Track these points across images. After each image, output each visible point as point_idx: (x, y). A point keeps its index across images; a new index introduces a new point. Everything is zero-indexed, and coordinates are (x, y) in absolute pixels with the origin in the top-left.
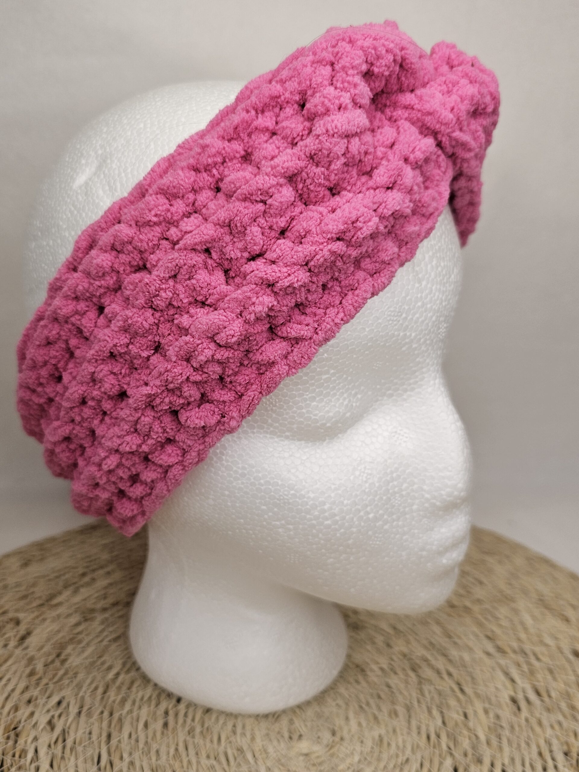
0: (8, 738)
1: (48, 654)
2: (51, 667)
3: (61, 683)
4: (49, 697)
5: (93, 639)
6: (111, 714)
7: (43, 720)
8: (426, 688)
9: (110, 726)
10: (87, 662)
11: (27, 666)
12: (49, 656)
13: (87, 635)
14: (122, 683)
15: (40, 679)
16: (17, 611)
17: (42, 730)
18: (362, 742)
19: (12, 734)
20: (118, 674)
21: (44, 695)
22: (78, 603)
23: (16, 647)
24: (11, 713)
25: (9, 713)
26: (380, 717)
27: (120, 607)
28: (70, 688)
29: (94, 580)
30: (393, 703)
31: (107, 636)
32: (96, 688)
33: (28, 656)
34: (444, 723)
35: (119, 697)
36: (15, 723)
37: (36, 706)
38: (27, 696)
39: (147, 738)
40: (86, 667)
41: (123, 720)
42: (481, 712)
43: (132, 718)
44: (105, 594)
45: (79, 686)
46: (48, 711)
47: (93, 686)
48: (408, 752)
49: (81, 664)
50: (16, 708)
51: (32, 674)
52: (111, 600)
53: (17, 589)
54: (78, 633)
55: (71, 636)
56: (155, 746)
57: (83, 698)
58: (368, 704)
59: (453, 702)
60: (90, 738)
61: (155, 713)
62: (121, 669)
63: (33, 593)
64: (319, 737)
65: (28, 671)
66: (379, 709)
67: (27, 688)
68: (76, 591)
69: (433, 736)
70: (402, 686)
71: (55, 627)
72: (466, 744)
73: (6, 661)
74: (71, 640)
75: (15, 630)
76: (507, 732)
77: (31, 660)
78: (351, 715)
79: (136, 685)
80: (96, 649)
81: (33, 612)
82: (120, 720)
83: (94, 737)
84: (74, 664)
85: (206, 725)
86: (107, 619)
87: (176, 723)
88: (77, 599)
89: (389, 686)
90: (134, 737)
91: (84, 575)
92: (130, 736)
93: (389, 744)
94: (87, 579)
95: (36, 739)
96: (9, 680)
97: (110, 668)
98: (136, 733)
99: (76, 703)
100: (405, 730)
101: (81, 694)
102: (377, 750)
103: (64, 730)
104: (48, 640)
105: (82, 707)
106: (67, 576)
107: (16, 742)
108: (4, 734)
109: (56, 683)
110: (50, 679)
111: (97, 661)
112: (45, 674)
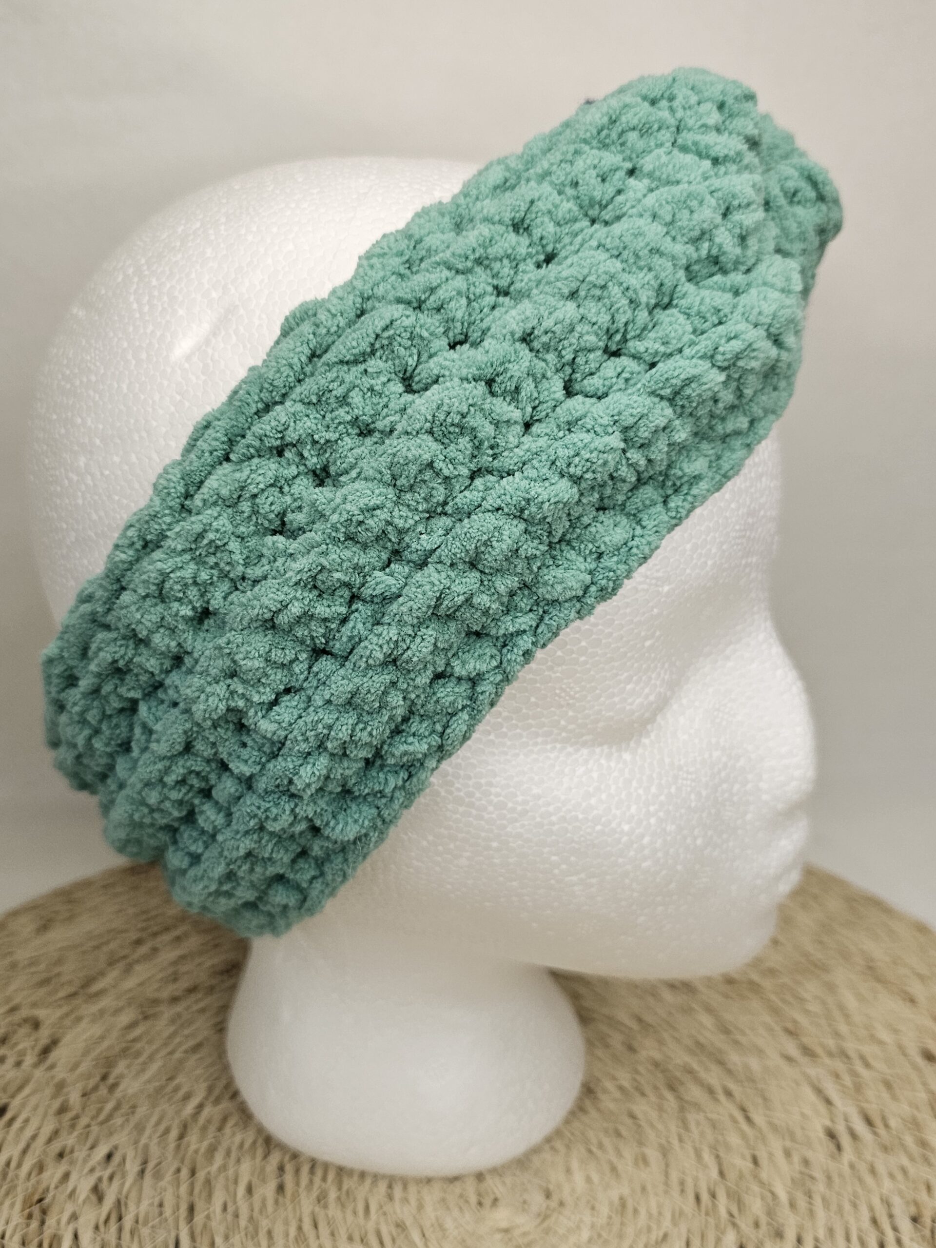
0: (30, 1216)
1: (89, 1076)
2: (94, 1097)
3: (112, 1122)
4: (92, 1148)
5: (157, 1051)
6: (193, 1172)
7: (85, 1187)
8: (692, 1117)
9: (191, 1192)
10: (151, 1087)
11: (54, 1097)
12: (89, 1079)
13: (150, 1042)
14: (209, 1121)
15: (77, 1117)
16: (34, 1005)
17: (84, 1202)
18: (593, 1208)
19: (36, 1210)
20: (200, 1107)
21: (84, 1144)
22: (130, 990)
23: (36, 1065)
24: (33, 1174)
25: (30, 1174)
26: (620, 1167)
28: (126, 1131)
29: (155, 950)
30: (640, 1143)
31: (180, 1044)
32: (167, 1131)
33: (56, 1080)
34: (721, 1174)
35: (205, 1144)
36: (40, 1190)
37: (72, 1163)
38: (56, 1147)
39: (252, 1210)
40: (149, 1096)
41: (213, 1183)
42: (779, 1155)
43: (227, 1179)
44: (174, 973)
45: (140, 1128)
46: (92, 1170)
47: (162, 1128)
48: (667, 1223)
49: (142, 1091)
50: (40, 1167)
51: (63, 1110)
52: (184, 984)
53: (33, 969)
54: (134, 1040)
55: (124, 1045)
56: (264, 1224)
57: (146, 1147)
58: (601, 1146)
59: (734, 1140)
60: (161, 1214)
61: (263, 1170)
62: (206, 1098)
63: (59, 975)
64: (525, 1202)
65: (56, 1104)
66: (619, 1153)
67: (56, 1133)
68: (128, 970)
69: (705, 1197)
70: (654, 1115)
71: (97, 1030)
72: (756, 1207)
73: (20, 1088)
74: (124, 1052)
75: (32, 1038)
76: (820, 1187)
77: (60, 1086)
78: (575, 1165)
79: (231, 1123)
80: (164, 1066)
81: (60, 1006)
82: (208, 1182)
83: (168, 1211)
84: (130, 1091)
85: (345, 1187)
86: (179, 1015)
87: (298, 1184)
88: (130, 983)
89: (632, 1116)
90: (230, 1209)
92: (225, 1208)
93: (636, 1211)
94: (144, 949)
95: (74, 1217)
96: (27, 1121)
97: (187, 1097)
98: (235, 1202)
99: (136, 1155)
100: (661, 1188)
101: (143, 1141)
102: (617, 1220)
103: (118, 1202)
104: (86, 1052)
105: (145, 1162)
106: (112, 946)
107: (43, 1223)
108: (23, 1211)
109: (102, 1123)
110: (93, 1118)
111: (167, 1085)
112: (83, 1109)
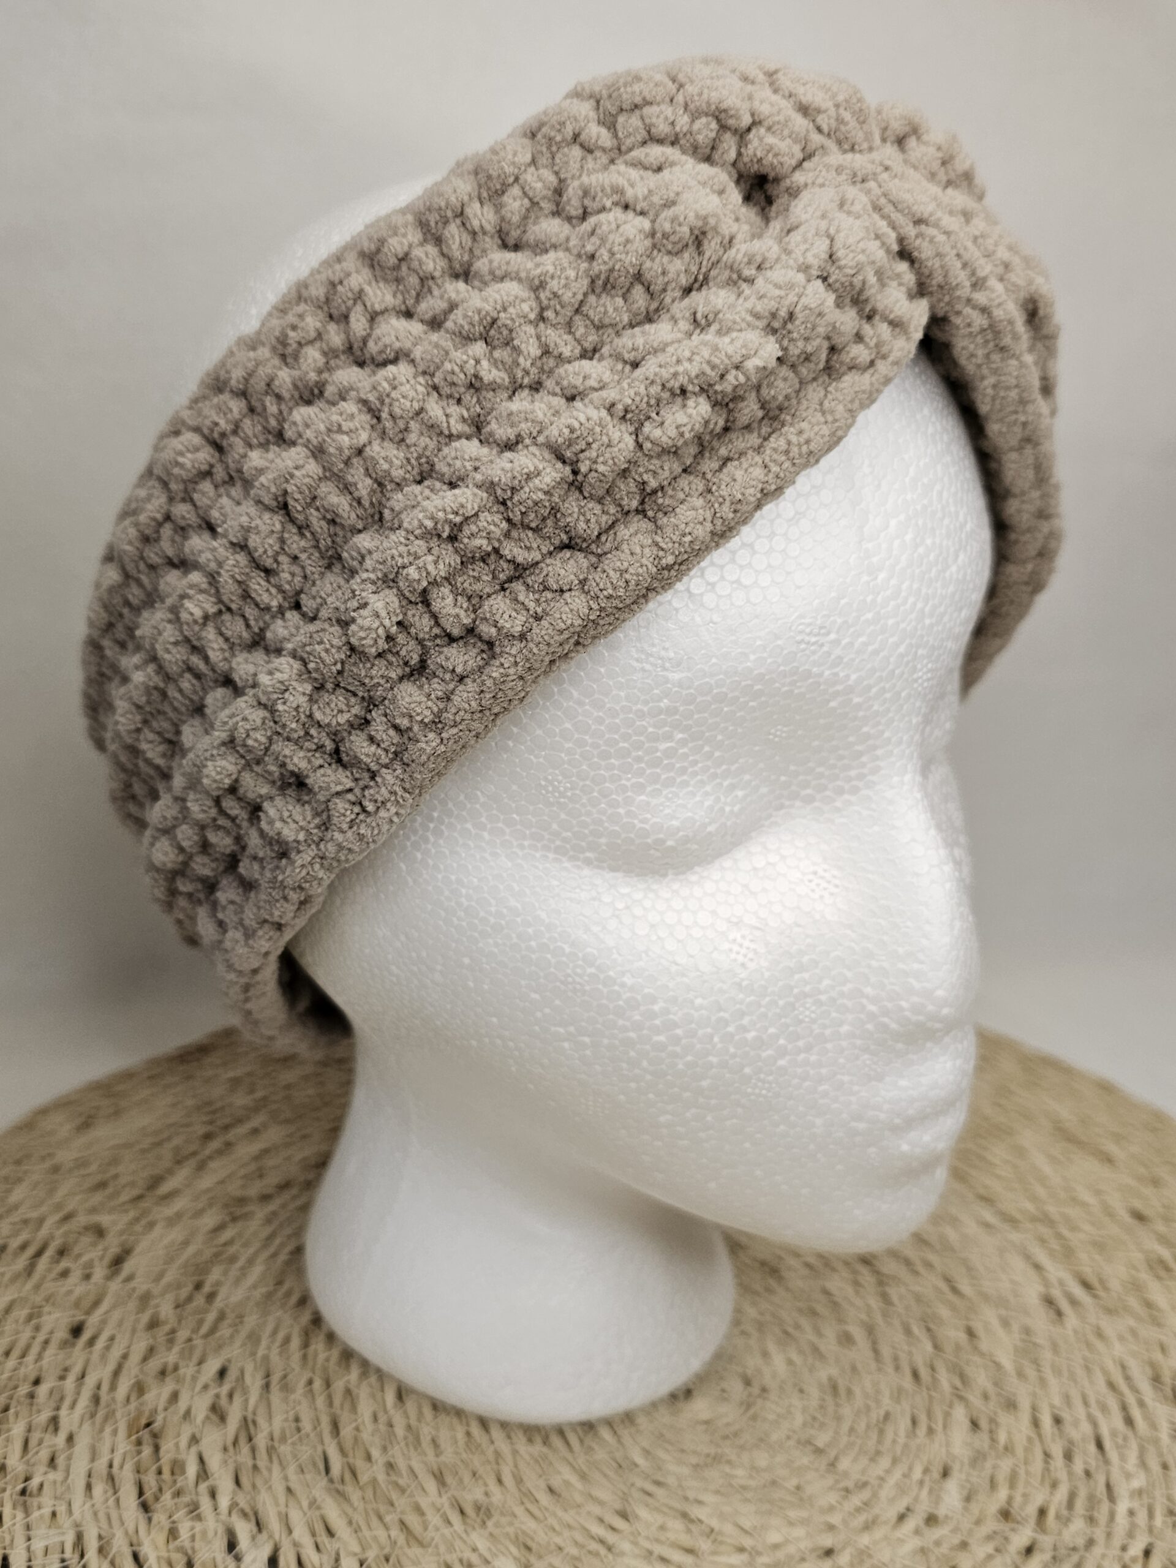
0: (139, 1443)
2: (190, 1308)
3: (218, 1334)
4: (200, 1363)
5: (256, 1254)
6: (328, 1384)
7: (201, 1408)
8: (893, 1292)
9: (331, 1404)
10: (258, 1294)
11: (141, 1310)
12: (178, 1289)
13: (246, 1245)
16: (93, 1210)
17: (203, 1423)
18: (801, 1391)
19: (145, 1435)
21: (190, 1358)
22: (208, 1190)
23: (109, 1278)
24: (132, 1399)
25: (128, 1400)
26: (822, 1348)
27: (294, 1191)
28: (238, 1343)
29: (229, 1145)
30: (841, 1321)
32: (287, 1340)
33: (138, 1293)
34: (936, 1347)
36: (147, 1414)
37: (179, 1382)
38: (155, 1364)
39: (408, 1417)
40: (257, 1304)
41: (355, 1392)
42: (995, 1323)
44: (260, 1169)
45: (254, 1338)
46: (205, 1389)
47: (281, 1335)
48: (887, 1402)
49: (248, 1298)
50: (140, 1389)
51: (154, 1324)
52: (273, 1179)
53: (82, 1172)
54: (225, 1244)
55: (214, 1250)
56: (426, 1433)
57: (266, 1358)
58: (797, 1327)
59: (944, 1312)
60: (299, 1430)
63: (116, 1177)
64: (723, 1391)
65: (145, 1318)
66: (819, 1333)
67: (151, 1351)
68: (201, 1167)
69: (924, 1373)
70: (850, 1290)
71: (176, 1234)
72: (981, 1379)
73: (96, 1303)
74: (216, 1258)
75: (100, 1247)
76: (1047, 1355)
78: (772, 1347)
80: (267, 1269)
81: (126, 1211)
82: (348, 1392)
83: (307, 1425)
84: (233, 1301)
86: (274, 1214)
88: (207, 1181)
89: (826, 1292)
90: (382, 1419)
91: (208, 1137)
92: (375, 1418)
93: (849, 1392)
94: (215, 1144)
95: (194, 1440)
96: (112, 1339)
98: (386, 1411)
99: (255, 1368)
100: (873, 1365)
101: (261, 1353)
102: (829, 1399)
103: (245, 1419)
104: (169, 1260)
105: (268, 1375)
106: (176, 1141)
107: (157, 1448)
108: (129, 1436)
109: (206, 1336)
110: (196, 1330)
111: (275, 1291)
112: (180, 1321)
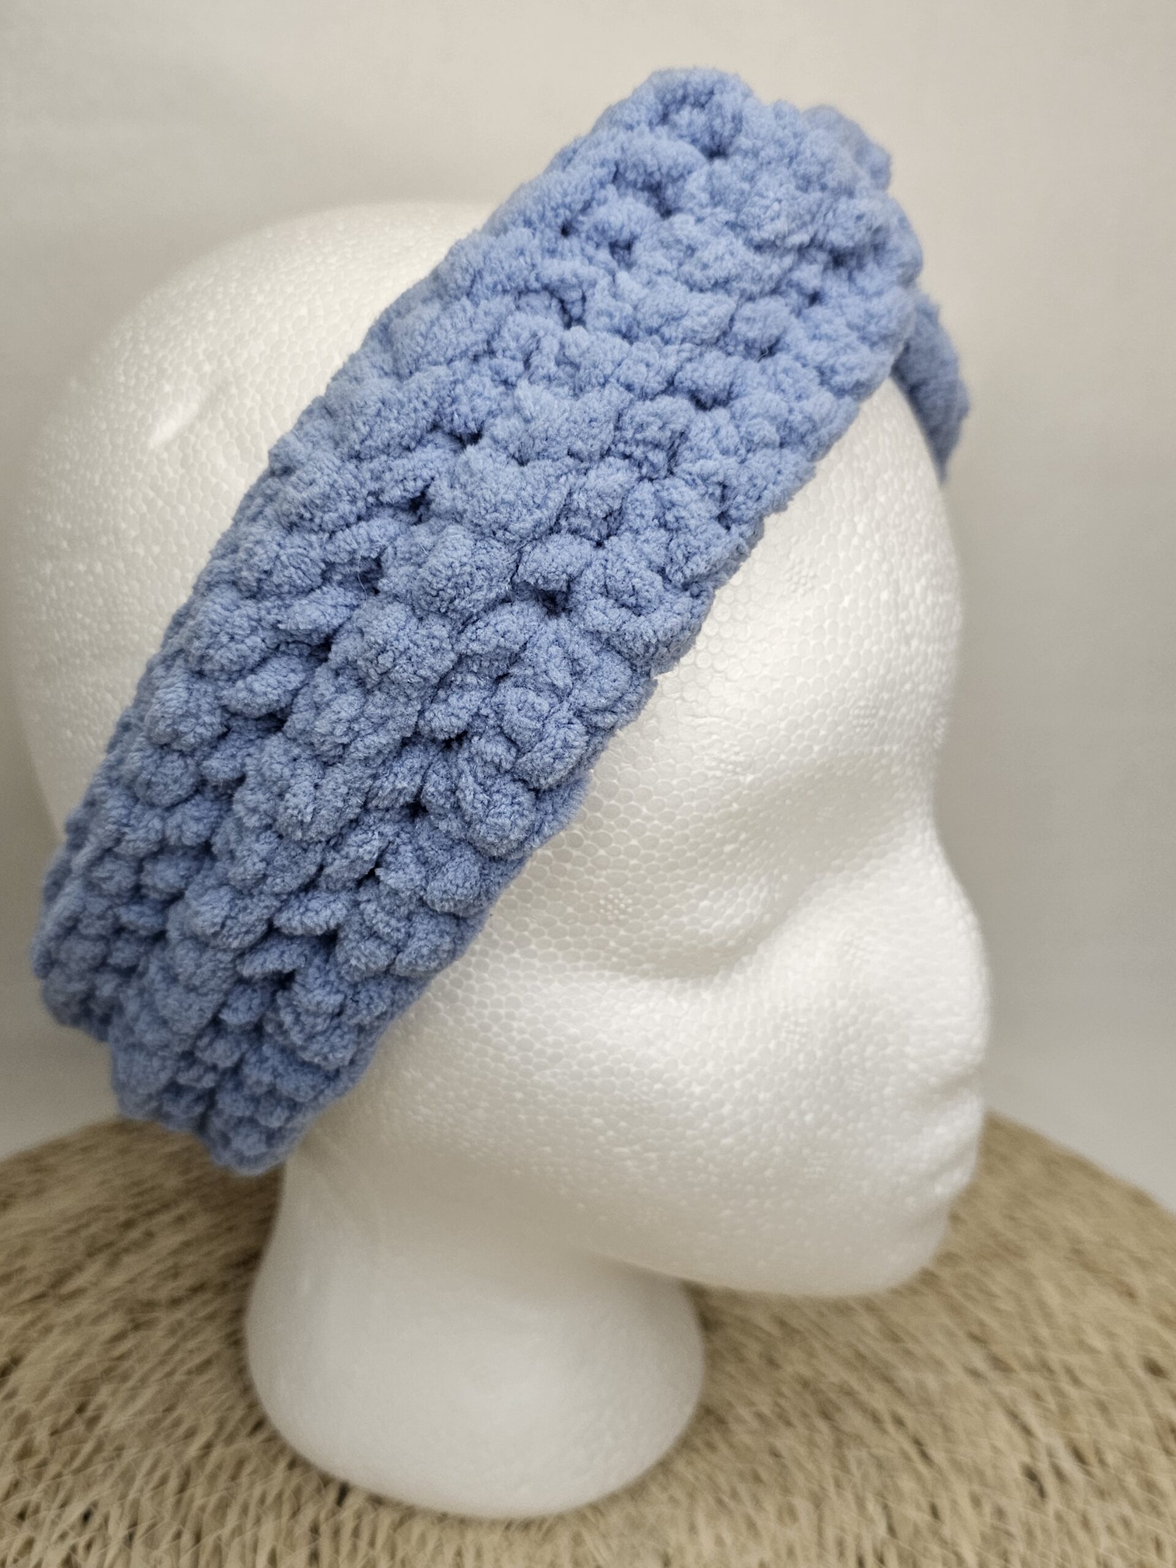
1: (59, 1407)
2: (67, 1435)
3: (89, 1470)
4: (63, 1506)
5: (153, 1370)
6: (198, 1538)
7: (54, 1559)
8: (852, 1454)
10: (143, 1420)
11: (15, 1435)
12: (60, 1410)
13: (141, 1360)
14: (219, 1467)
15: (43, 1464)
20: (208, 1447)
21: (53, 1500)
22: (117, 1289)
26: (760, 1523)
27: (207, 1295)
28: (109, 1482)
29: (149, 1235)
30: (786, 1491)
31: (182, 1361)
32: (164, 1481)
33: (16, 1414)
34: (891, 1530)
35: (214, 1499)
37: (37, 1526)
38: (16, 1503)
40: (140, 1434)
41: (225, 1549)
42: (965, 1504)
43: (243, 1546)
44: (175, 1266)
45: (127, 1477)
46: (63, 1537)
47: (157, 1476)
49: (131, 1426)
51: (25, 1453)
52: (188, 1280)
54: (122, 1358)
55: (107, 1364)
57: (136, 1504)
58: (734, 1495)
59: (907, 1484)
61: (290, 1533)
62: (216, 1435)
63: (22, 1269)
65: (17, 1446)
66: (757, 1503)
67: (16, 1486)
68: (114, 1261)
69: (870, 1562)
70: (802, 1451)
71: (71, 1344)
74: (108, 1373)
76: (1019, 1546)
77: (23, 1421)
78: (701, 1520)
79: (248, 1469)
80: (160, 1391)
81: (23, 1312)
82: (217, 1550)
84: (116, 1427)
85: (400, 1555)
86: (180, 1323)
87: (337, 1551)
88: (117, 1279)
89: (775, 1454)
91: (129, 1224)
94: (135, 1234)
97: (191, 1434)
99: (122, 1514)
100: (813, 1551)
101: (132, 1495)
104: (58, 1374)
105: (134, 1524)
106: (95, 1228)
109: (79, 1470)
110: (65, 1465)
111: (164, 1418)
112: (52, 1451)
